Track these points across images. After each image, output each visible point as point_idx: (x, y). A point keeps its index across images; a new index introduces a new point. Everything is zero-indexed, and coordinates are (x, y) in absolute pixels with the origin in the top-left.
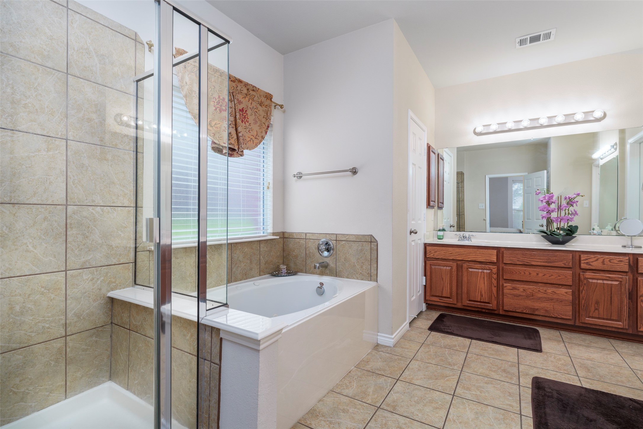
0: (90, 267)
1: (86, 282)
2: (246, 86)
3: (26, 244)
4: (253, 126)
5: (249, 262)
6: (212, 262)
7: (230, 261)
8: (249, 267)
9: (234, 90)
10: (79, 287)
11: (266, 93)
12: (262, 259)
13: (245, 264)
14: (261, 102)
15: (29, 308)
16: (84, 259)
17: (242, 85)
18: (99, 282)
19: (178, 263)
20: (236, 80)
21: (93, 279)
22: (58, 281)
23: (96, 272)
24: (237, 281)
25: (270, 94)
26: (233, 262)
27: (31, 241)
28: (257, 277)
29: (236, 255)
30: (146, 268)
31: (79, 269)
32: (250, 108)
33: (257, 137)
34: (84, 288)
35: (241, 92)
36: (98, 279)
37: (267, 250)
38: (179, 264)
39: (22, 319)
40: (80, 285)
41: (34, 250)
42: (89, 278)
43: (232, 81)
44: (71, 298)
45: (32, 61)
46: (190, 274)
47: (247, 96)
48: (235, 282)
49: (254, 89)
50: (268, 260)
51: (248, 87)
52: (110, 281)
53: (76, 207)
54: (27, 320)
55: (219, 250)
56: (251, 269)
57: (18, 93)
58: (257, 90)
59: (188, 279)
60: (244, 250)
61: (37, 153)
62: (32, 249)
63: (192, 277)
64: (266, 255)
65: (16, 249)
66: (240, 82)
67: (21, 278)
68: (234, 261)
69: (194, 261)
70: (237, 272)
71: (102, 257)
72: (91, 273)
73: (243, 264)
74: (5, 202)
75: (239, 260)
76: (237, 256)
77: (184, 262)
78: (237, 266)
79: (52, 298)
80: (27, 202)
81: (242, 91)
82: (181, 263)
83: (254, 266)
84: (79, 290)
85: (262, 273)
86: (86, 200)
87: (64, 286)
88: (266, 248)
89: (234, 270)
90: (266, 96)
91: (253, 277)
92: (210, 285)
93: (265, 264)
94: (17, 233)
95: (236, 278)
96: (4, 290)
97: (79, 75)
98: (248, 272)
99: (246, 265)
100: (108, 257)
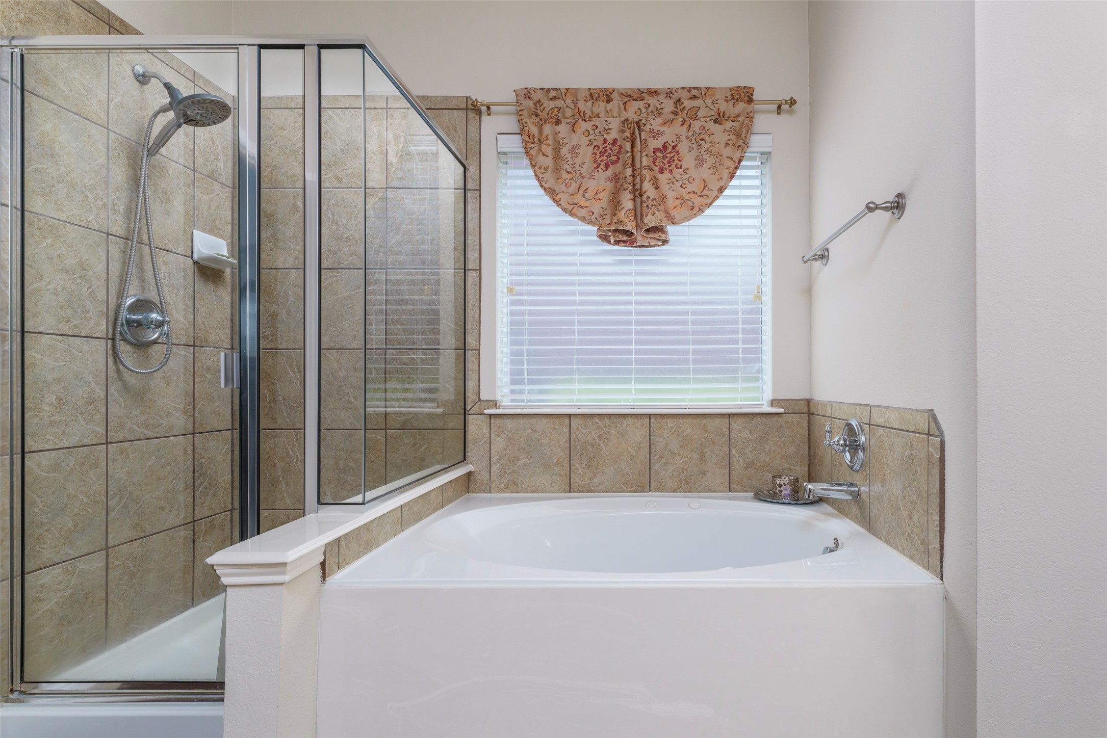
0: (411, 428)
1: (407, 447)
2: (671, 95)
3: (348, 394)
4: (692, 173)
5: (696, 456)
6: (603, 446)
7: (647, 450)
8: (697, 469)
9: (642, 115)
10: (399, 452)
11: (731, 90)
12: (737, 455)
13: (686, 459)
14: (719, 114)
15: (351, 466)
16: (405, 418)
17: (662, 98)
18: (422, 449)
19: (536, 438)
20: (643, 95)
21: (415, 445)
22: (378, 441)
23: (419, 435)
24: (665, 492)
25: (745, 87)
26: (653, 451)
27: (352, 391)
28: (720, 492)
29: (662, 440)
30: (485, 439)
31: (399, 429)
32: (687, 137)
33: (705, 192)
34: (405, 454)
35: (659, 112)
36: (421, 446)
37: (751, 437)
38: (539, 440)
39: (345, 477)
40: (400, 450)
41: (355, 402)
42: (410, 442)
43: (637, 100)
44: (391, 464)
45: (353, 187)
46: (558, 460)
47: (677, 115)
48: (659, 491)
49: (695, 94)
50: (754, 460)
51: (676, 96)
52: (435, 451)
53: (395, 351)
54: (349, 479)
55: (619, 425)
56: (703, 473)
57: (341, 228)
58: (703, 93)
59: (555, 468)
60: (683, 432)
61: (357, 291)
62: (353, 400)
63: (563, 466)
64: (750, 449)
65: (340, 399)
66: (654, 94)
67: (344, 432)
68: (655, 451)
69: (566, 440)
70: (664, 473)
71: (425, 418)
72: (413, 437)
73: (679, 458)
74: (331, 348)
75: (670, 450)
76: (664, 442)
77: (548, 439)
78: (663, 460)
79: (372, 460)
80: (348, 347)
81: (661, 111)
82: (542, 440)
83: (712, 468)
84: (400, 456)
85: (731, 486)
86: (407, 342)
87: (384, 447)
88: (748, 433)
89: (656, 467)
90: (732, 95)
91: (709, 491)
92: (600, 487)
93: (746, 468)
94: (341, 381)
95: (661, 485)
96: (331, 442)
97: (398, 186)
98: (693, 478)
99: (689, 461)
100: (433, 418)
